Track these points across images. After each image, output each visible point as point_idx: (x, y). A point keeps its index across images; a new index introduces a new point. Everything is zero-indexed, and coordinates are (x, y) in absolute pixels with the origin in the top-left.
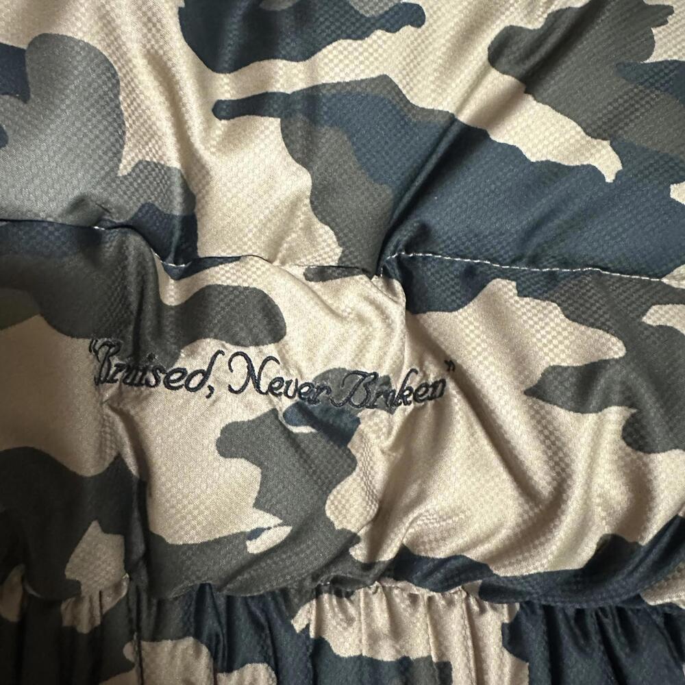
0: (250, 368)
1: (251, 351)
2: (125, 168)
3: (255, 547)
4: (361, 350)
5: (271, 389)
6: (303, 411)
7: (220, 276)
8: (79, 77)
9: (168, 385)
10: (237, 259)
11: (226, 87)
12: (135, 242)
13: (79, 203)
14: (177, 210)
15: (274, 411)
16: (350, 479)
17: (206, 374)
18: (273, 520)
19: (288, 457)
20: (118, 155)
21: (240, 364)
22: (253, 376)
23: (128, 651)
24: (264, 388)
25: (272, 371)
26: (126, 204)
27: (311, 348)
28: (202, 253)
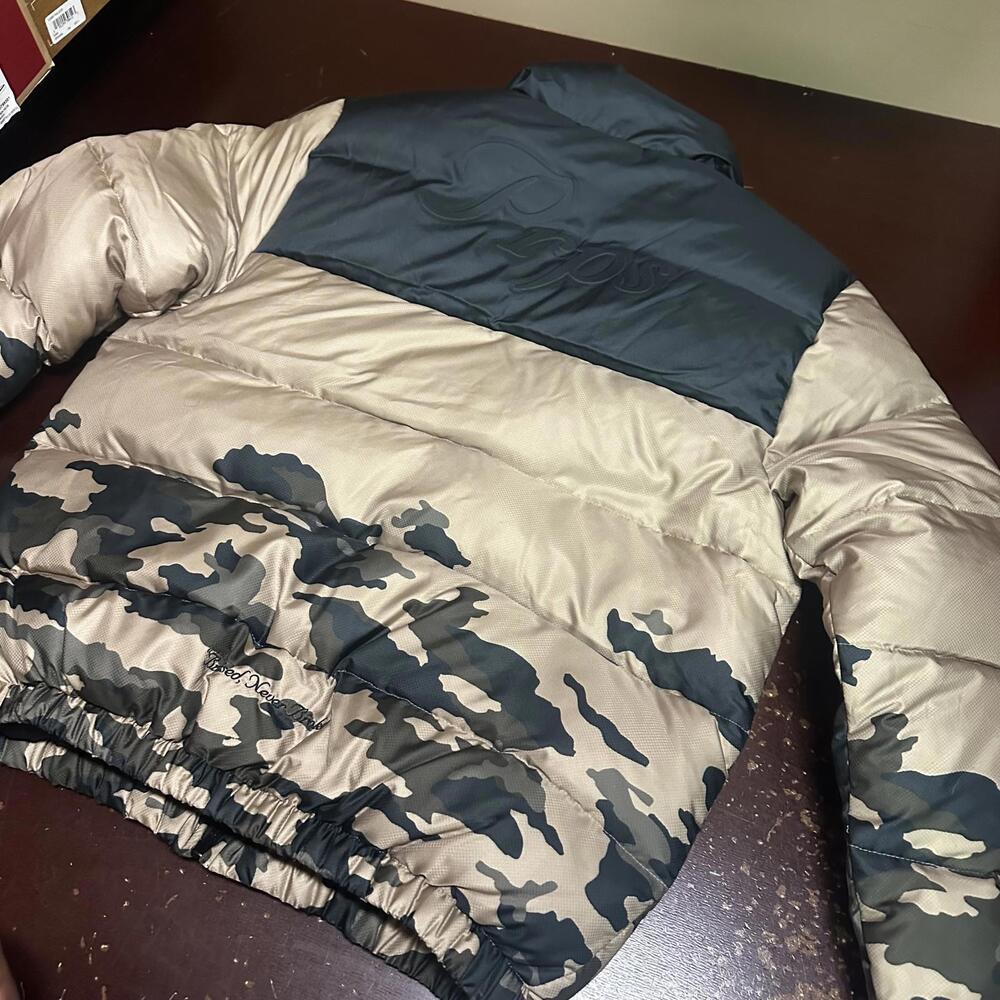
0: (258, 682)
1: (261, 678)
2: (252, 602)
3: (226, 743)
4: (305, 698)
5: (261, 693)
6: (269, 707)
7: (269, 652)
8: (253, 570)
9: (226, 673)
10: (279, 649)
11: (303, 588)
12: (245, 628)
13: (230, 608)
14: (268, 625)
15: (258, 700)
16: (274, 741)
17: (240, 676)
18: (236, 736)
19: (253, 718)
20: (252, 598)
21: (254, 679)
22: (257, 686)
23: (168, 766)
24: (259, 690)
25: (266, 687)
26: (245, 614)
27: (287, 688)
28: (268, 642)
